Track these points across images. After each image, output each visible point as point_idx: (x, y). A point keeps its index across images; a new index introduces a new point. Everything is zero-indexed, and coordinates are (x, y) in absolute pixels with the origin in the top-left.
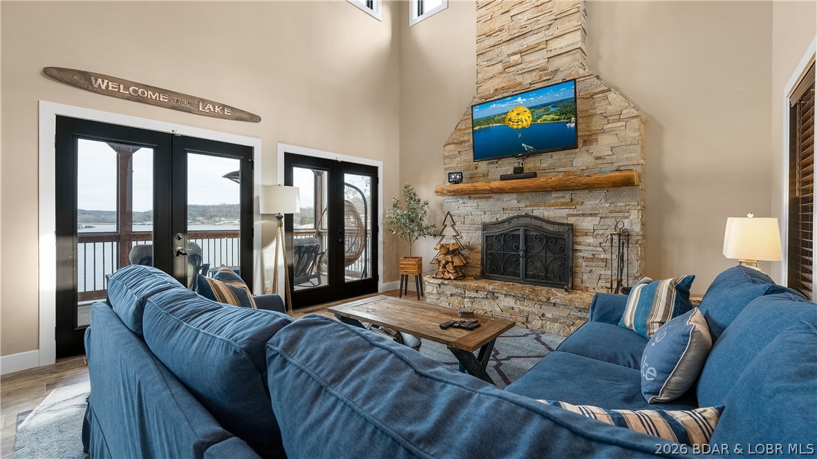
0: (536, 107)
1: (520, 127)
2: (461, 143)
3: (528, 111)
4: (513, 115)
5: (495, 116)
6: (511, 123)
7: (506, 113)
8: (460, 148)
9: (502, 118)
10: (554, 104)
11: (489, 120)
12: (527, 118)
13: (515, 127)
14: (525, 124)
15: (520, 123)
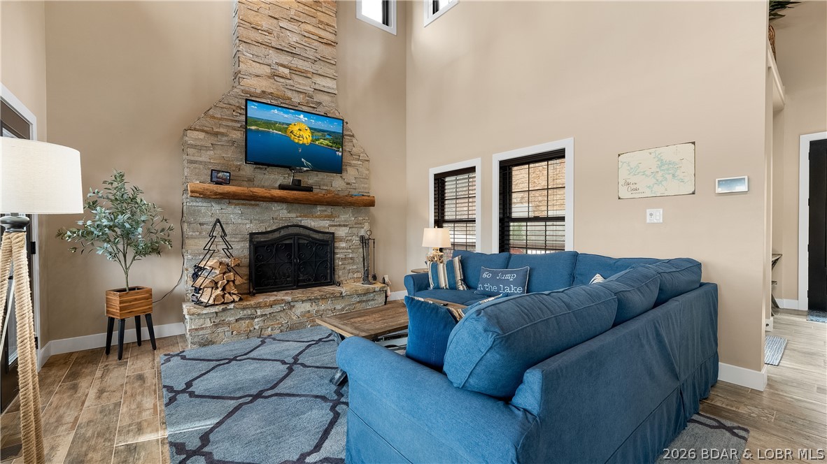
0: (315, 130)
1: (301, 142)
2: (216, 134)
3: (309, 130)
4: (295, 129)
5: (276, 123)
6: (293, 136)
7: (288, 125)
8: (213, 140)
9: (284, 128)
10: (330, 133)
11: (269, 124)
12: (308, 137)
13: (296, 141)
14: (305, 141)
15: (301, 139)
